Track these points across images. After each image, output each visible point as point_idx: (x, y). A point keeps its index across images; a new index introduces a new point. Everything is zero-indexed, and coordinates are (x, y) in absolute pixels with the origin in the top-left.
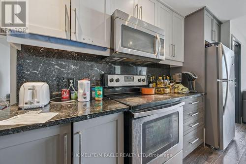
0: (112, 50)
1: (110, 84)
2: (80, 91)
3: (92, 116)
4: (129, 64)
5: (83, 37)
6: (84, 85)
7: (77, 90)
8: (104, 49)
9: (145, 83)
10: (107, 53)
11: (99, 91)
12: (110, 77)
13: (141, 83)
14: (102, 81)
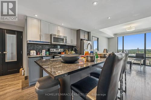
0: (51, 42)
1: (51, 51)
2: (43, 53)
3: (46, 56)
4: (55, 46)
5: (44, 40)
6: (44, 51)
7: (42, 53)
8: (49, 42)
9: (63, 51)
10: (50, 44)
11: (48, 53)
12: (51, 49)
13: (61, 51)
14: (49, 50)
